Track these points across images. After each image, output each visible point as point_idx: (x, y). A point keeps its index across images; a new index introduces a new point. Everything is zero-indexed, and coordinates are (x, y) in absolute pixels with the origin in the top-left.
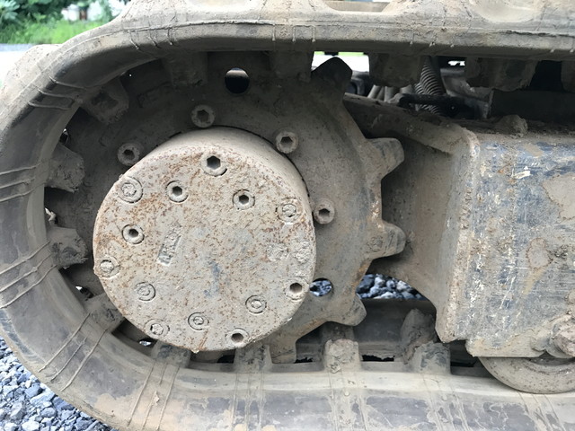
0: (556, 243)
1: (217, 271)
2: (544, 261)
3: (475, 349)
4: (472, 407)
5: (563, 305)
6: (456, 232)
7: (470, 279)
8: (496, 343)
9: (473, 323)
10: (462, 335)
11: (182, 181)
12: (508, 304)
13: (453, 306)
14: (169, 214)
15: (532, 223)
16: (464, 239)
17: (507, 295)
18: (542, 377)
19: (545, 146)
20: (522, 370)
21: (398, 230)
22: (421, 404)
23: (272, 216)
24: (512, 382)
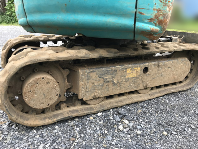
0: (92, 82)
1: (44, 95)
2: (91, 85)
3: (84, 100)
4: (85, 109)
5: (95, 90)
6: (79, 82)
7: (82, 89)
8: (87, 98)
9: (83, 96)
10: (82, 98)
11: (38, 82)
12: (88, 92)
13: (80, 93)
14: (36, 87)
15: (89, 80)
16: (80, 83)
17: (87, 90)
18: (94, 102)
19: (89, 69)
20: (91, 101)
21: (70, 84)
22: (78, 110)
23: (53, 85)
24: (90, 104)
